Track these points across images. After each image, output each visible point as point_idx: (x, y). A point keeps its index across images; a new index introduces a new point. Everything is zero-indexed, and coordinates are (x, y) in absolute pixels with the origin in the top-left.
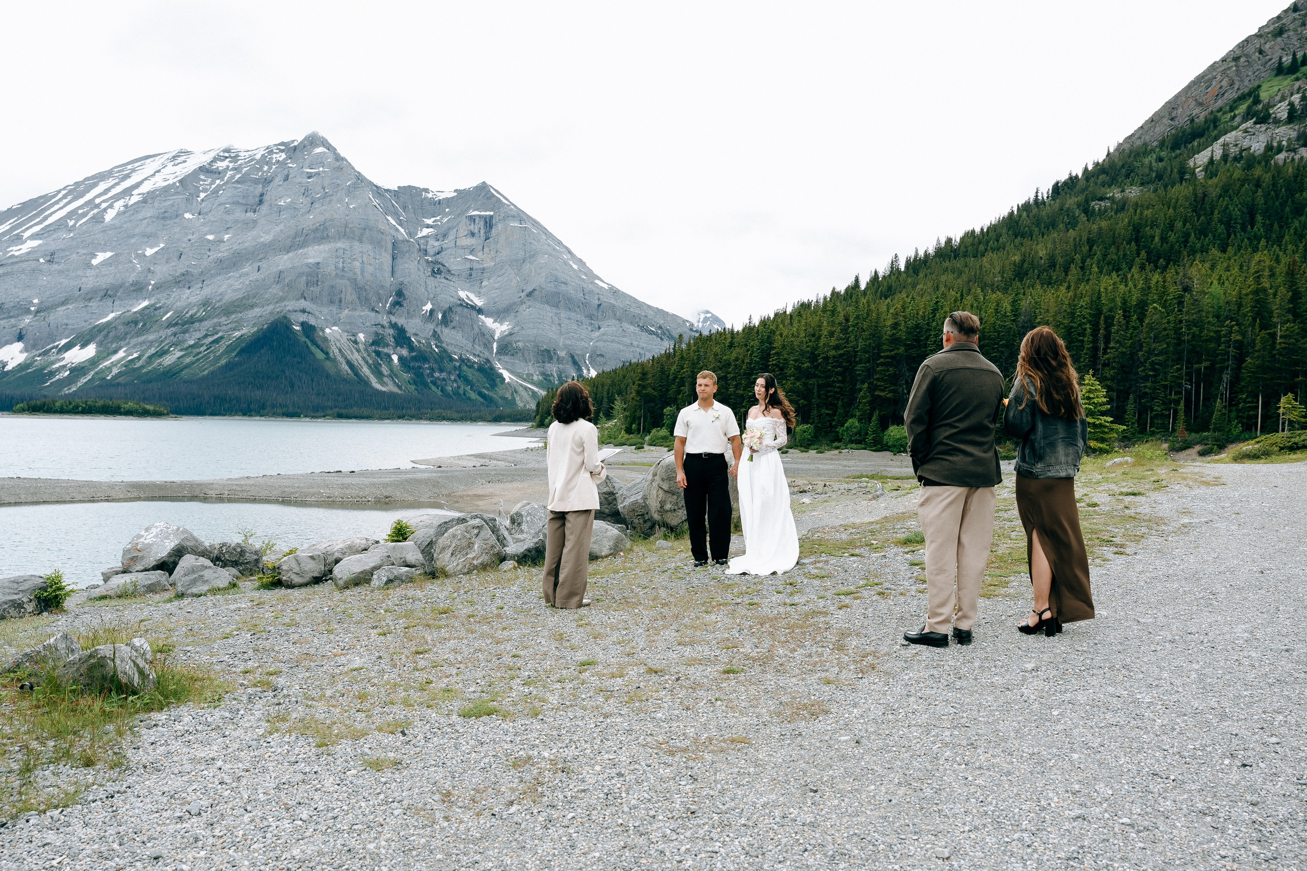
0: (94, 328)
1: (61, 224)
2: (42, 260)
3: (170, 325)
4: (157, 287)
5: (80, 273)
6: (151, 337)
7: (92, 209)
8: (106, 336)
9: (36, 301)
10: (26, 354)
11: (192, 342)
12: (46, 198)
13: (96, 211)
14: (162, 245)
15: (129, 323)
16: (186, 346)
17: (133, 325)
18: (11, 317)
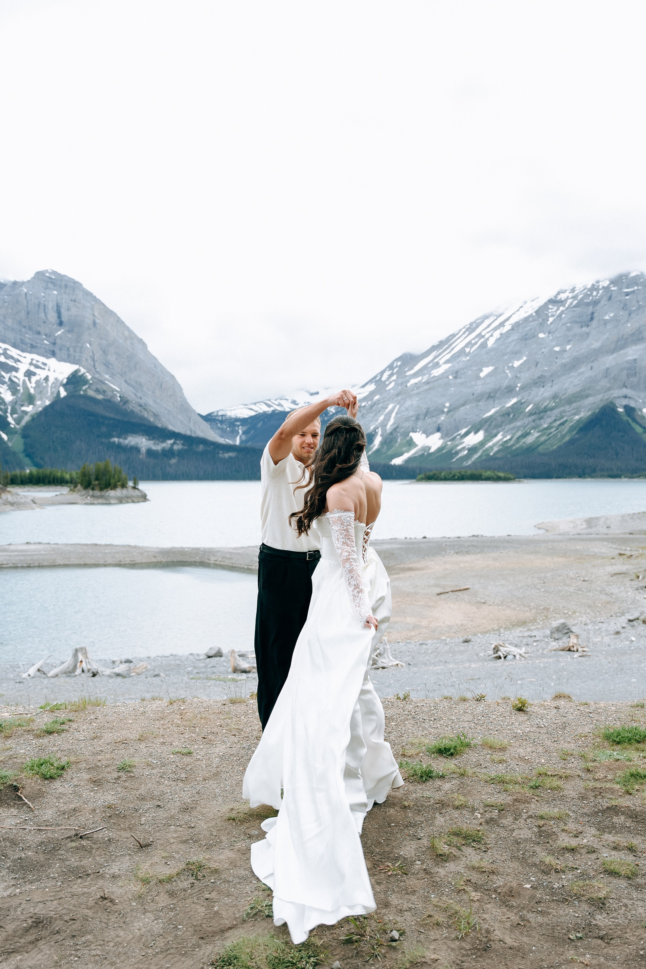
0: (482, 420)
1: (462, 352)
2: (451, 377)
3: (531, 414)
4: (522, 388)
5: (473, 383)
6: (519, 424)
7: (480, 339)
8: (490, 425)
9: (447, 405)
10: (442, 441)
11: (545, 426)
12: (453, 336)
13: (482, 340)
14: (525, 358)
15: (503, 415)
16: (541, 428)
17: (507, 416)
18: (433, 417)
